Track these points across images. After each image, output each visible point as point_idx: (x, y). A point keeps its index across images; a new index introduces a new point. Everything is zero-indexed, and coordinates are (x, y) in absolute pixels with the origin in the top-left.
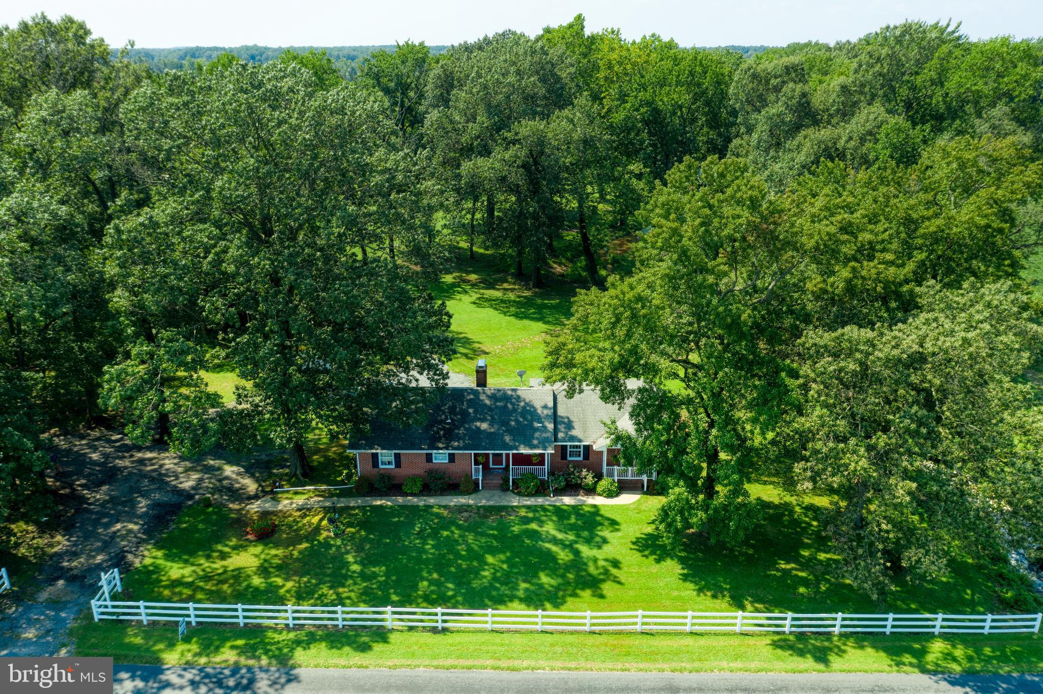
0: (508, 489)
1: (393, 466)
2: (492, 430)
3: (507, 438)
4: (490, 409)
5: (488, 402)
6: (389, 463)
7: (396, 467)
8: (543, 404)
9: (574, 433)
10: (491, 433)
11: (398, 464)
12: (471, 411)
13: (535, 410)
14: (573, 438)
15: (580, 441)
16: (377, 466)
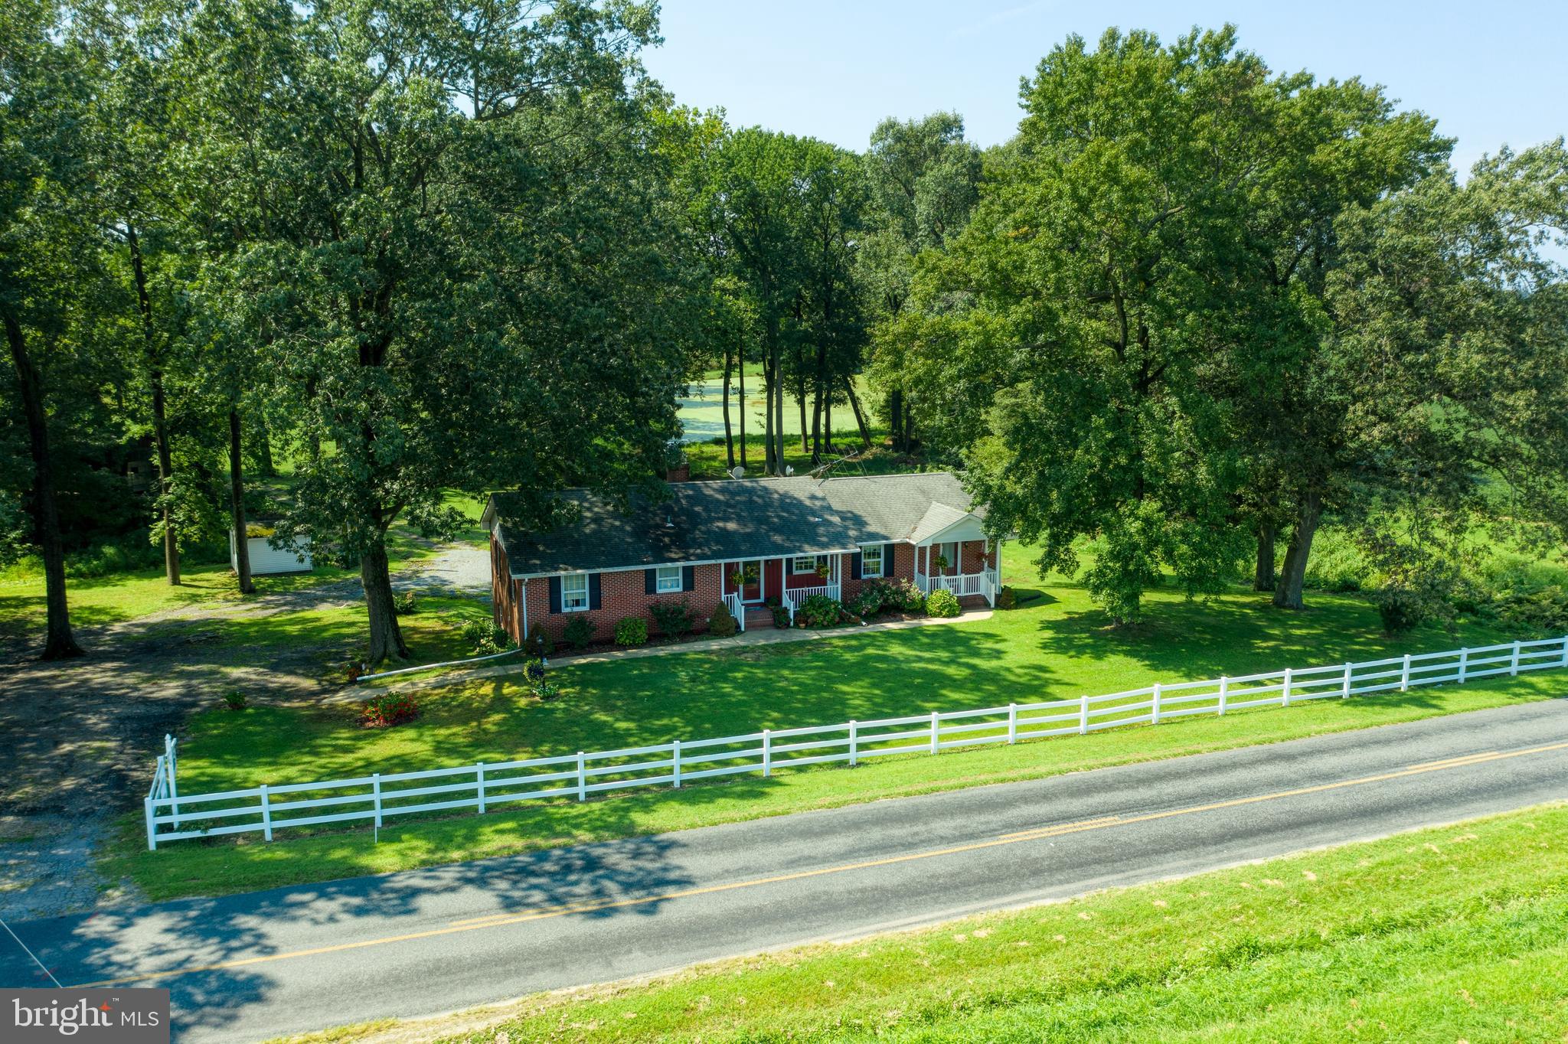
0: (788, 626)
1: (587, 608)
2: (748, 530)
3: (778, 539)
4: (728, 504)
5: (720, 497)
6: (577, 603)
7: (592, 607)
8: (807, 494)
9: (871, 529)
10: (748, 535)
11: (596, 602)
12: (697, 509)
13: (800, 503)
14: (873, 536)
15: (886, 538)
16: (559, 610)
